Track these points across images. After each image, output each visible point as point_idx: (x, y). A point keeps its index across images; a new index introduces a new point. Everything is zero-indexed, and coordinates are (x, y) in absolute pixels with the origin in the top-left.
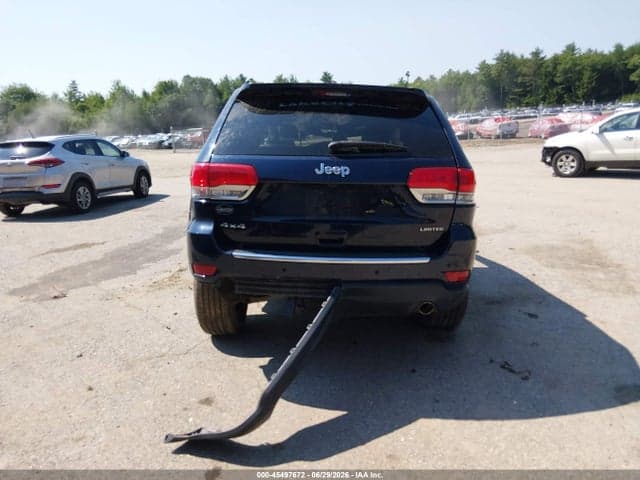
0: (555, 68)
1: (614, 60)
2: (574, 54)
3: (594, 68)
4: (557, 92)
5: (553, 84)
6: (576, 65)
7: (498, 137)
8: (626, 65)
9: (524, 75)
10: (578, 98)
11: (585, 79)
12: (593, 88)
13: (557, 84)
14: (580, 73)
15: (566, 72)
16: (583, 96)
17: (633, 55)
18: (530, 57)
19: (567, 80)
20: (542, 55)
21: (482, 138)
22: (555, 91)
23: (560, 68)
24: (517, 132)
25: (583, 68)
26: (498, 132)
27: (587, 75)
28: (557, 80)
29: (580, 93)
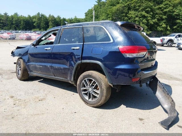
0: (12, 19)
1: (29, 19)
2: (17, 16)
3: (24, 21)
4: (14, 26)
5: (12, 24)
6: (19, 19)
7: (10, 39)
8: (32, 21)
9: (2, 20)
10: (20, 28)
11: (22, 23)
12: (24, 26)
13: (14, 24)
14: (20, 22)
15: (16, 21)
16: (22, 28)
17: (33, 18)
18: (4, 15)
19: (16, 23)
20: (8, 15)
21: (3, 39)
22: (13, 26)
23: (14, 19)
24: (15, 38)
25: (21, 20)
26: (9, 37)
27: (22, 22)
28: (14, 23)
29: (21, 27)
